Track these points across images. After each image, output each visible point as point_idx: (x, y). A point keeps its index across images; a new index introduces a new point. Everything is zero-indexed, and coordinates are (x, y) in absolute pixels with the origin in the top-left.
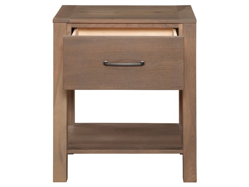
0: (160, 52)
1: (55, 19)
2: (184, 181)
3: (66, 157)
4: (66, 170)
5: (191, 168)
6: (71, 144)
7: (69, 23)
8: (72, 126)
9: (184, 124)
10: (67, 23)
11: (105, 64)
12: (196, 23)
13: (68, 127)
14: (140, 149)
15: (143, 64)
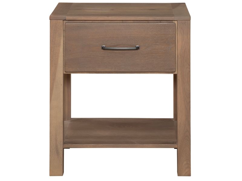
0: (154, 37)
1: (52, 16)
2: (178, 175)
3: (62, 151)
4: (62, 164)
5: (185, 163)
6: (68, 138)
7: (65, 20)
8: (68, 121)
9: (179, 119)
10: (64, 20)
11: (103, 48)
12: (190, 20)
13: (65, 122)
14: (135, 144)
15: (138, 48)
